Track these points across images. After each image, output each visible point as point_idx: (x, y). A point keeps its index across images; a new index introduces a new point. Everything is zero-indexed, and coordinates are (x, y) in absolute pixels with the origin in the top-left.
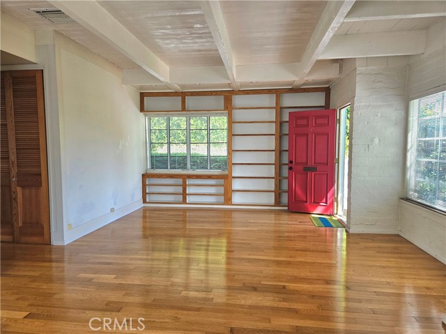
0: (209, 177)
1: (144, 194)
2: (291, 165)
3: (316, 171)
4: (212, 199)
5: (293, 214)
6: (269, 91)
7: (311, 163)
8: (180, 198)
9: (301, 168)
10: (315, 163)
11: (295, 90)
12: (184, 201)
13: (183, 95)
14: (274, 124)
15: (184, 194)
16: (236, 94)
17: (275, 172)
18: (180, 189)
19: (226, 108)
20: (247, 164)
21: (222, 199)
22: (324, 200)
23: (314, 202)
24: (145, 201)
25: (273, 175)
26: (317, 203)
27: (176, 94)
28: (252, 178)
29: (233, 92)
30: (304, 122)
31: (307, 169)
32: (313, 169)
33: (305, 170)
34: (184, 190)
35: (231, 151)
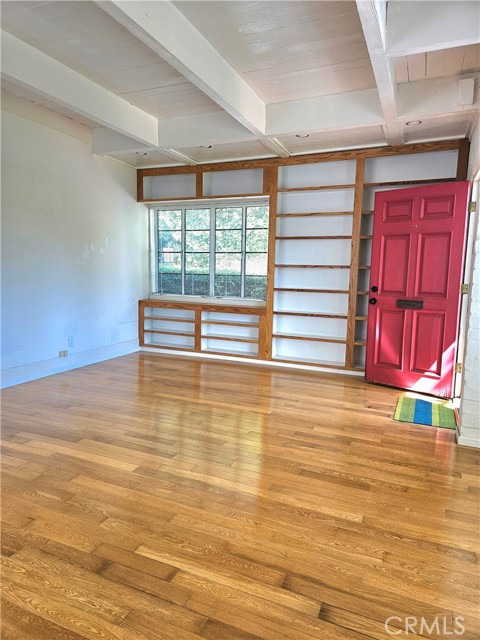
0: (236, 310)
1: (142, 331)
2: (374, 295)
3: (421, 308)
4: (243, 348)
5: (374, 388)
6: (345, 155)
7: (412, 293)
8: (191, 341)
9: (392, 300)
10: (420, 292)
11: (396, 149)
12: (197, 348)
13: (198, 171)
14: (351, 217)
15: (198, 336)
16: (285, 164)
17: (350, 307)
18: (191, 328)
19: (266, 190)
20: (298, 290)
21: (255, 348)
22: (434, 367)
23: (415, 369)
24: (142, 343)
25: (345, 312)
26: (419, 371)
27: (187, 169)
28: (306, 315)
29: (279, 161)
30: (403, 209)
31: (404, 304)
32: (416, 304)
33: (398, 306)
34: (198, 329)
35: (272, 266)
